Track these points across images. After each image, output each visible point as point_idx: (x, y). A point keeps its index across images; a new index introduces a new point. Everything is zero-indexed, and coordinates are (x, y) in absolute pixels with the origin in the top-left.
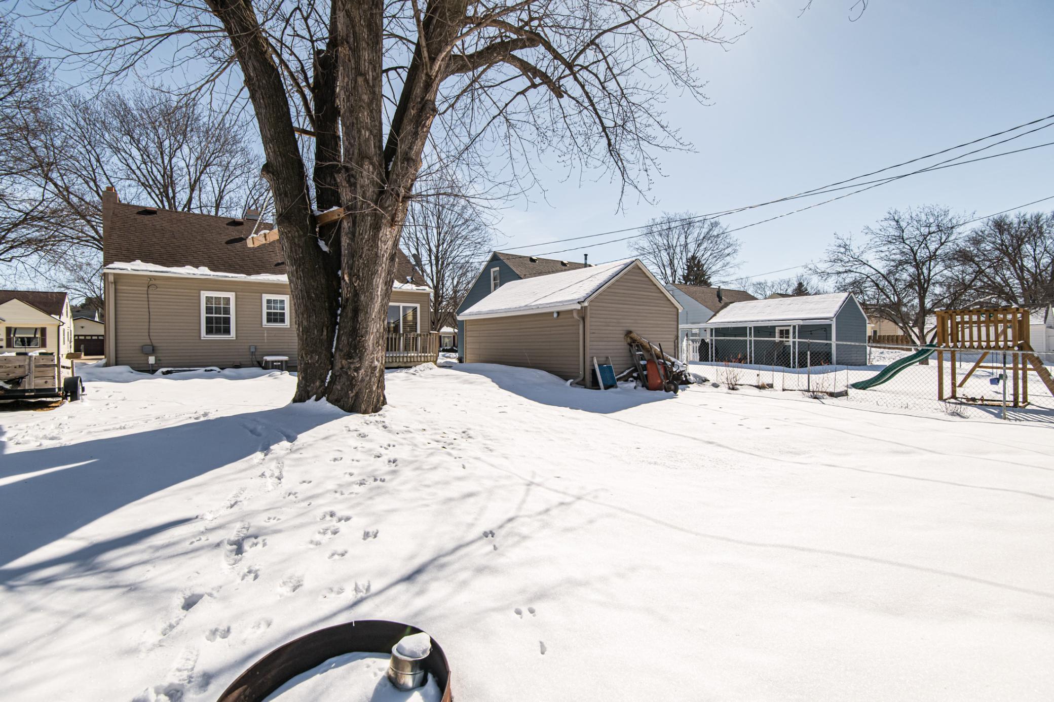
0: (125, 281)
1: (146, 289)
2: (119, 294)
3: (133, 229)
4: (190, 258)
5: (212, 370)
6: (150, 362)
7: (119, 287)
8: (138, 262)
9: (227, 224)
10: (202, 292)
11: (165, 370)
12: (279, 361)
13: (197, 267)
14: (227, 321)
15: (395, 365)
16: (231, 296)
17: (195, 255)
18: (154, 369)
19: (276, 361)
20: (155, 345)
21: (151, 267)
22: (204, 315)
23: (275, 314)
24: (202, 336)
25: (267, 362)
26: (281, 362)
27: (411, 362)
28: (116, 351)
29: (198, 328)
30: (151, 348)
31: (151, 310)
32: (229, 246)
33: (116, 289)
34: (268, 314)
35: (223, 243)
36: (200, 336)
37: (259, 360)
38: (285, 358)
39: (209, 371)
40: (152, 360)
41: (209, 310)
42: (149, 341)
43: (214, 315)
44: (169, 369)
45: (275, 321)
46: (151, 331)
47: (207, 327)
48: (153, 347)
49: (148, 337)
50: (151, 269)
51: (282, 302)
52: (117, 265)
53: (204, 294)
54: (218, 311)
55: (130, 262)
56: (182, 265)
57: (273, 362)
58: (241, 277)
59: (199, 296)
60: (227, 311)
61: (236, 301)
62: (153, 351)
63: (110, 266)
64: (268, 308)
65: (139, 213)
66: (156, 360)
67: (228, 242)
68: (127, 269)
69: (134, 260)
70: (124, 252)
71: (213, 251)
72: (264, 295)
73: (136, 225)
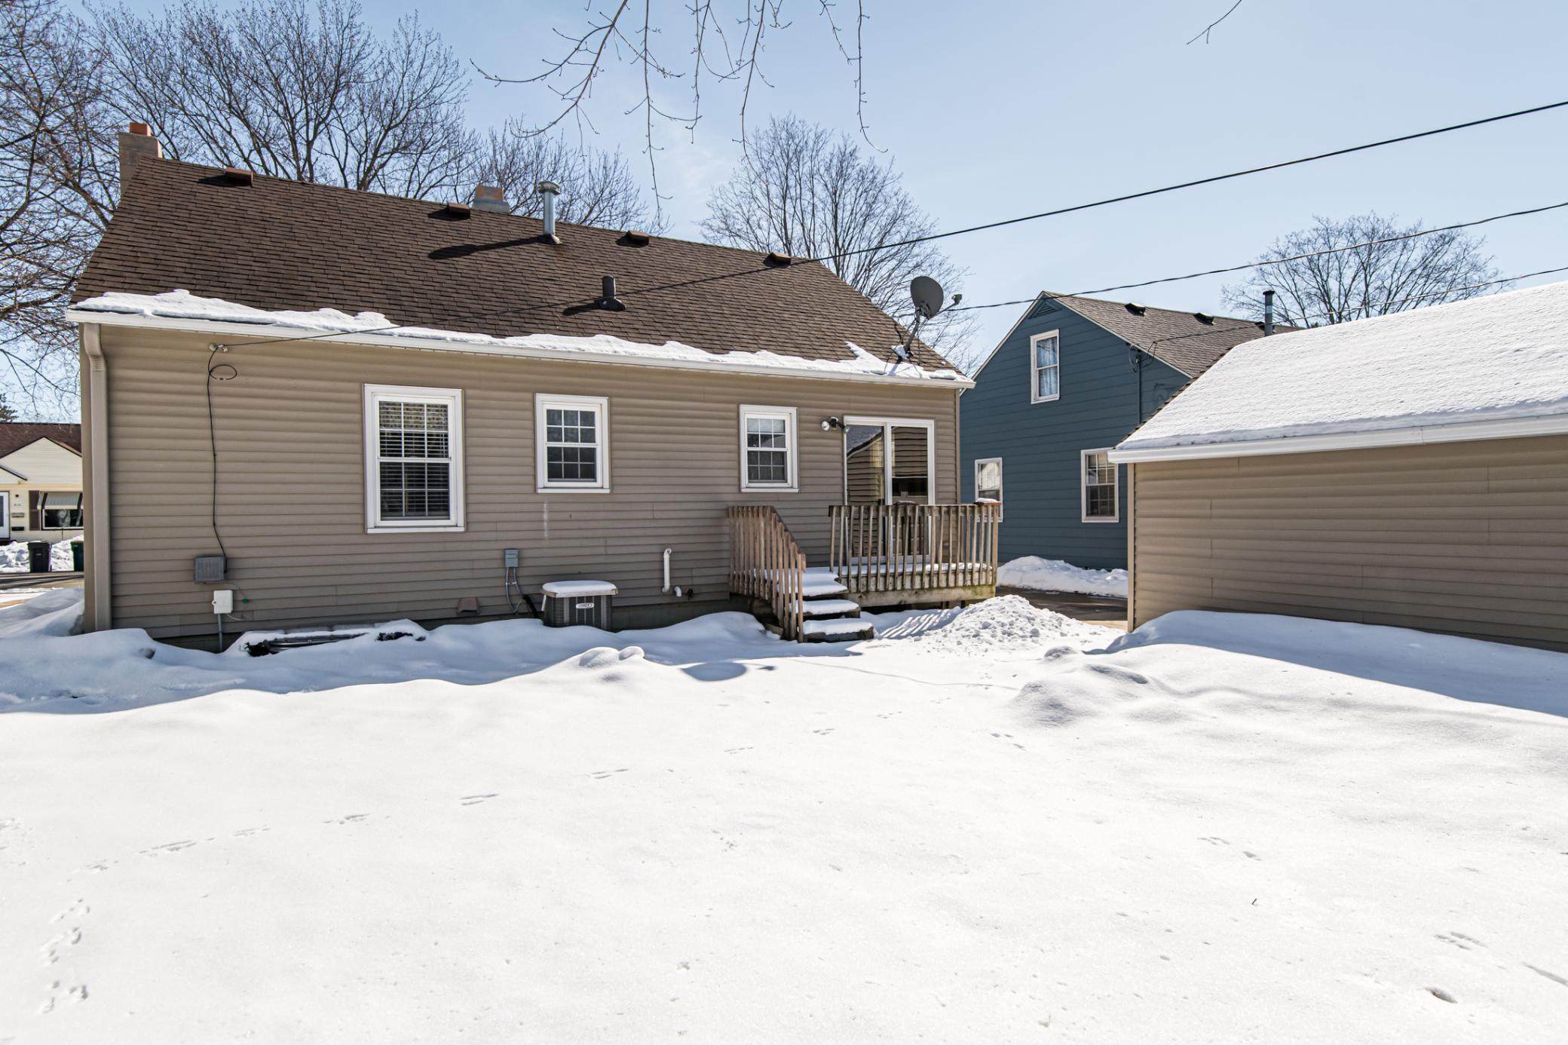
0: (140, 351)
1: (204, 377)
2: (120, 395)
3: (184, 214)
4: (333, 288)
5: (398, 635)
6: (218, 610)
7: (119, 373)
8: (182, 294)
9: (430, 216)
10: (369, 388)
11: (255, 638)
12: (589, 599)
13: (354, 312)
14: (440, 475)
15: (892, 599)
16: (451, 399)
17: (348, 281)
18: (230, 629)
19: (581, 599)
20: (230, 552)
21: (218, 307)
22: (374, 459)
23: (570, 454)
24: (370, 523)
25: (553, 600)
26: (597, 599)
27: (931, 588)
28: (113, 574)
29: (358, 498)
30: (221, 562)
31: (219, 444)
32: (440, 265)
33: (109, 379)
34: (553, 454)
35: (423, 256)
36: (364, 524)
37: (527, 591)
38: (606, 588)
39: (390, 637)
40: (222, 601)
41: (389, 445)
42: (214, 542)
43: (403, 460)
44: (270, 636)
45: (571, 474)
46: (220, 510)
47: (385, 497)
48: (227, 560)
49: (211, 531)
50: (215, 314)
51: (588, 417)
52: (113, 299)
53: (376, 395)
54: (416, 445)
55: (155, 293)
56: (310, 304)
57: (573, 601)
58: (479, 342)
59: (361, 401)
60: (439, 446)
61: (465, 417)
62: (227, 571)
63: (91, 302)
64: (553, 435)
65: (206, 181)
66: (235, 601)
67: (436, 255)
68: (140, 313)
69: (169, 289)
70: (144, 269)
71: (397, 273)
72: (540, 397)
73: (191, 206)
